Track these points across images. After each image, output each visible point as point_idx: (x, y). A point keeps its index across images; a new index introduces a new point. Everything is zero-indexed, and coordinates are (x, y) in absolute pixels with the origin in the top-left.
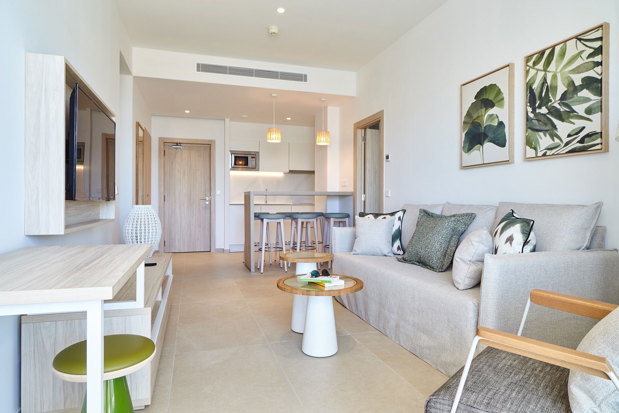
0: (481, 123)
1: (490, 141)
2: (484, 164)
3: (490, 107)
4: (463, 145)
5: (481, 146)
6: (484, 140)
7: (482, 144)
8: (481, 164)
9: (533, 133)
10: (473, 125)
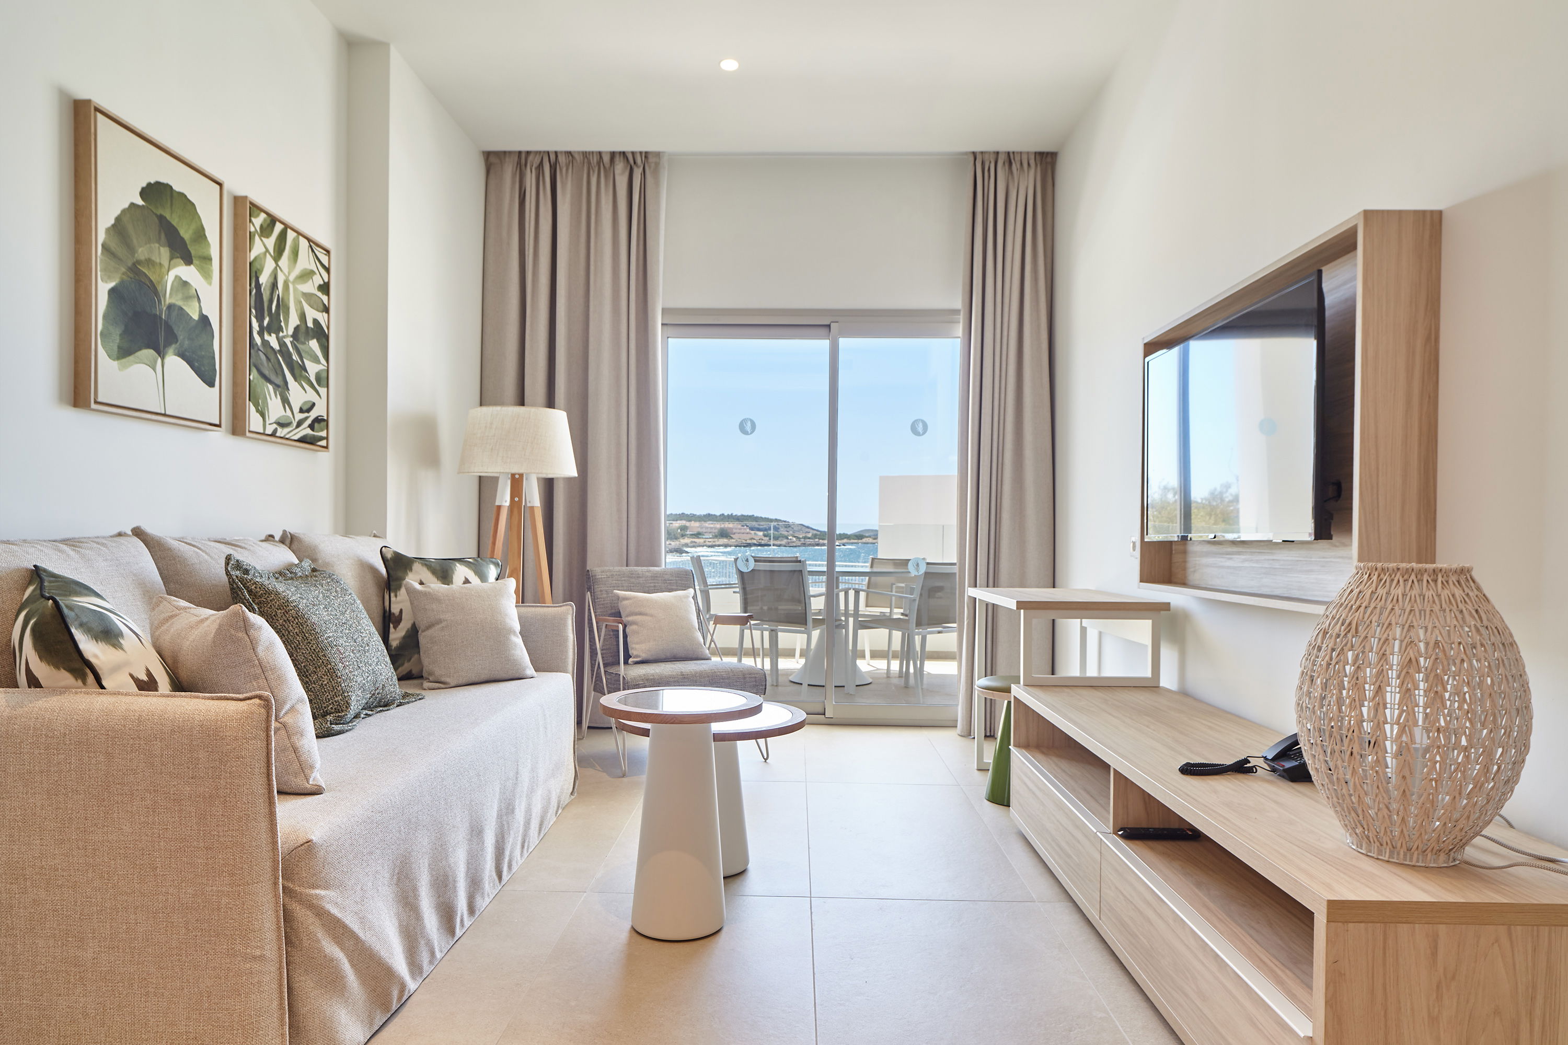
0: (159, 288)
1: (182, 355)
2: (165, 415)
3: (182, 258)
4: (103, 325)
5: (159, 360)
6: (168, 344)
7: (161, 354)
8: (159, 411)
9: (262, 381)
10: (137, 277)
